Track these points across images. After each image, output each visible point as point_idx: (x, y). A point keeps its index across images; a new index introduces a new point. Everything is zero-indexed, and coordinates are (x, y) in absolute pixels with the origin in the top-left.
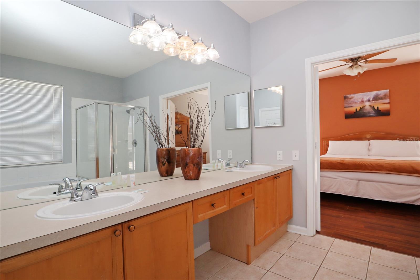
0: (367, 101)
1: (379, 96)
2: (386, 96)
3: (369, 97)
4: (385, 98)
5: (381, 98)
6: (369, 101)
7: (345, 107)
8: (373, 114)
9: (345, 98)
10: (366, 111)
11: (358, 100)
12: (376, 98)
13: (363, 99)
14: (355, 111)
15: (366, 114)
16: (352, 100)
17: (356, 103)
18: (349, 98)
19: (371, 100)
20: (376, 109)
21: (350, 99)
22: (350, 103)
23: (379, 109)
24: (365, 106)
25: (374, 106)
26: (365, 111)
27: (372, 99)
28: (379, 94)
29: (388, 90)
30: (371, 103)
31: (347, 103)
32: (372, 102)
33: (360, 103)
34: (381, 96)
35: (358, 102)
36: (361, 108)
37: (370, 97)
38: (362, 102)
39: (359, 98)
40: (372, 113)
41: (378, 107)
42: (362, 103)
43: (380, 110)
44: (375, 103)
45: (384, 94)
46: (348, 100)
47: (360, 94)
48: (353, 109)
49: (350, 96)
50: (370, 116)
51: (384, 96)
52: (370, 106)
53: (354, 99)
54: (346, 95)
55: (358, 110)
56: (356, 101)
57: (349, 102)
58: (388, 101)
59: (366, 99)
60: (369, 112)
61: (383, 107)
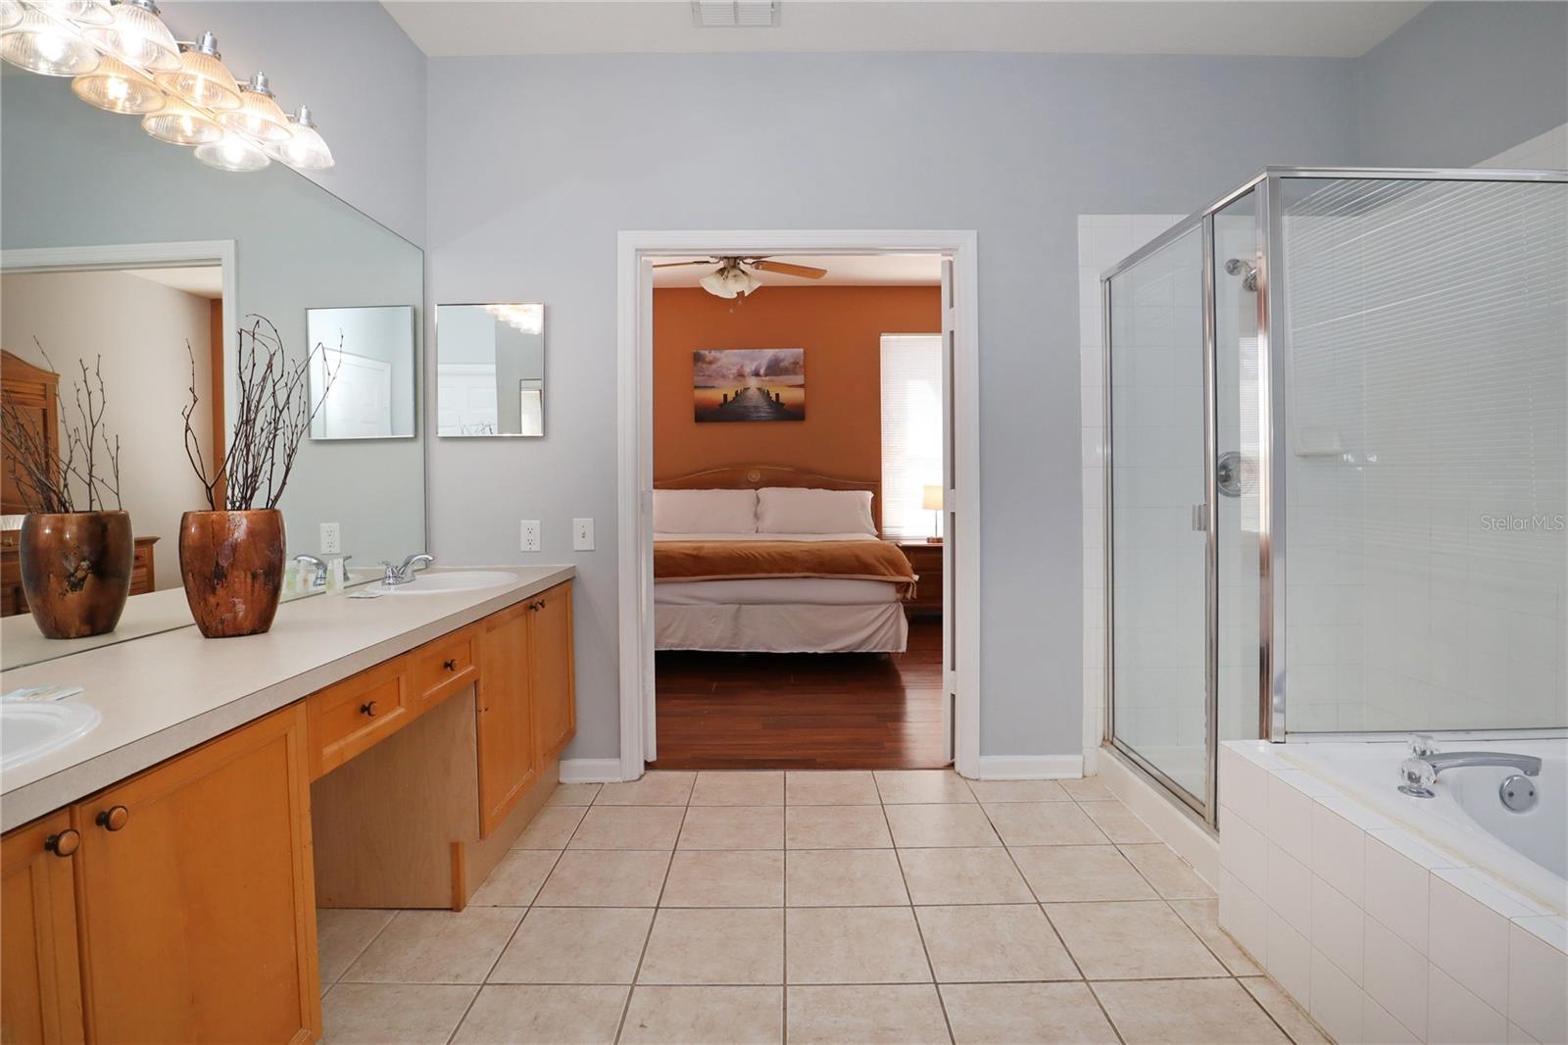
0: (753, 375)
1: (779, 363)
2: (798, 366)
3: (757, 363)
4: (795, 373)
5: (785, 371)
6: (757, 374)
7: (696, 387)
8: (767, 413)
9: (698, 358)
10: (749, 404)
11: (729, 369)
12: (775, 369)
13: (742, 367)
14: (723, 402)
15: (750, 412)
16: (714, 366)
17: (723, 376)
18: (707, 360)
19: (762, 371)
20: (774, 398)
21: (710, 363)
22: (710, 376)
23: (780, 401)
24: (746, 389)
25: (768, 391)
26: (746, 404)
27: (766, 370)
28: (781, 358)
29: (802, 350)
30: (764, 381)
31: (702, 374)
32: (764, 378)
33: (735, 378)
34: (785, 364)
35: (731, 376)
36: (737, 392)
37: (759, 364)
38: (741, 375)
39: (733, 365)
40: (765, 411)
41: (777, 395)
42: (740, 378)
43: (783, 404)
44: (771, 381)
45: (792, 360)
46: (704, 366)
47: (737, 351)
48: (715, 395)
49: (709, 355)
50: (759, 420)
51: (792, 366)
52: (759, 389)
53: (721, 366)
54: (699, 351)
55: (730, 399)
56: (725, 371)
57: (707, 373)
58: (800, 379)
59: (749, 368)
60: (756, 407)
61: (790, 395)
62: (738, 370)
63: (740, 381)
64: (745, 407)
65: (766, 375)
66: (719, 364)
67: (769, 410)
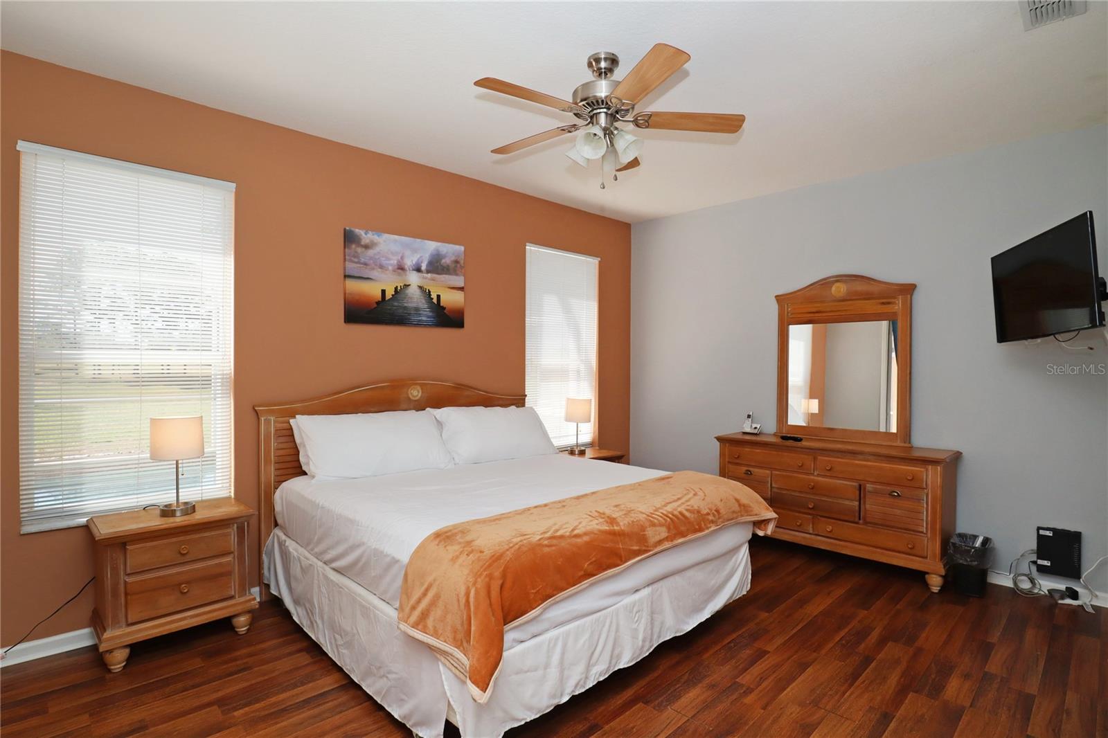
0: (413, 270)
1: (441, 260)
2: (458, 265)
3: (419, 256)
4: (455, 272)
5: (446, 270)
6: (418, 270)
7: (348, 276)
8: (428, 317)
9: (349, 238)
10: (410, 305)
11: (389, 259)
12: (436, 266)
13: (402, 258)
14: (380, 300)
15: (409, 314)
16: (371, 252)
17: (381, 267)
18: (363, 243)
19: (424, 267)
20: (435, 301)
21: (367, 247)
22: (366, 264)
23: (441, 305)
24: (406, 286)
25: (429, 292)
26: (406, 305)
27: (427, 266)
28: (444, 253)
29: (462, 248)
30: (424, 278)
31: (356, 260)
32: (426, 275)
33: (394, 271)
34: (446, 261)
35: (390, 268)
36: (396, 288)
37: (421, 257)
38: (401, 268)
39: (393, 254)
40: (426, 315)
41: (439, 297)
42: (400, 271)
43: (444, 308)
44: (433, 280)
45: (453, 258)
46: (359, 250)
47: (396, 237)
48: (372, 290)
49: (366, 237)
50: (419, 324)
51: (454, 265)
52: (420, 287)
53: (379, 253)
54: (353, 229)
55: (389, 296)
56: (384, 262)
57: (363, 260)
58: (459, 281)
59: (409, 262)
60: (417, 309)
61: (451, 299)
62: (399, 261)
63: (399, 274)
64: (405, 308)
65: (428, 272)
66: (377, 249)
67: (430, 314)
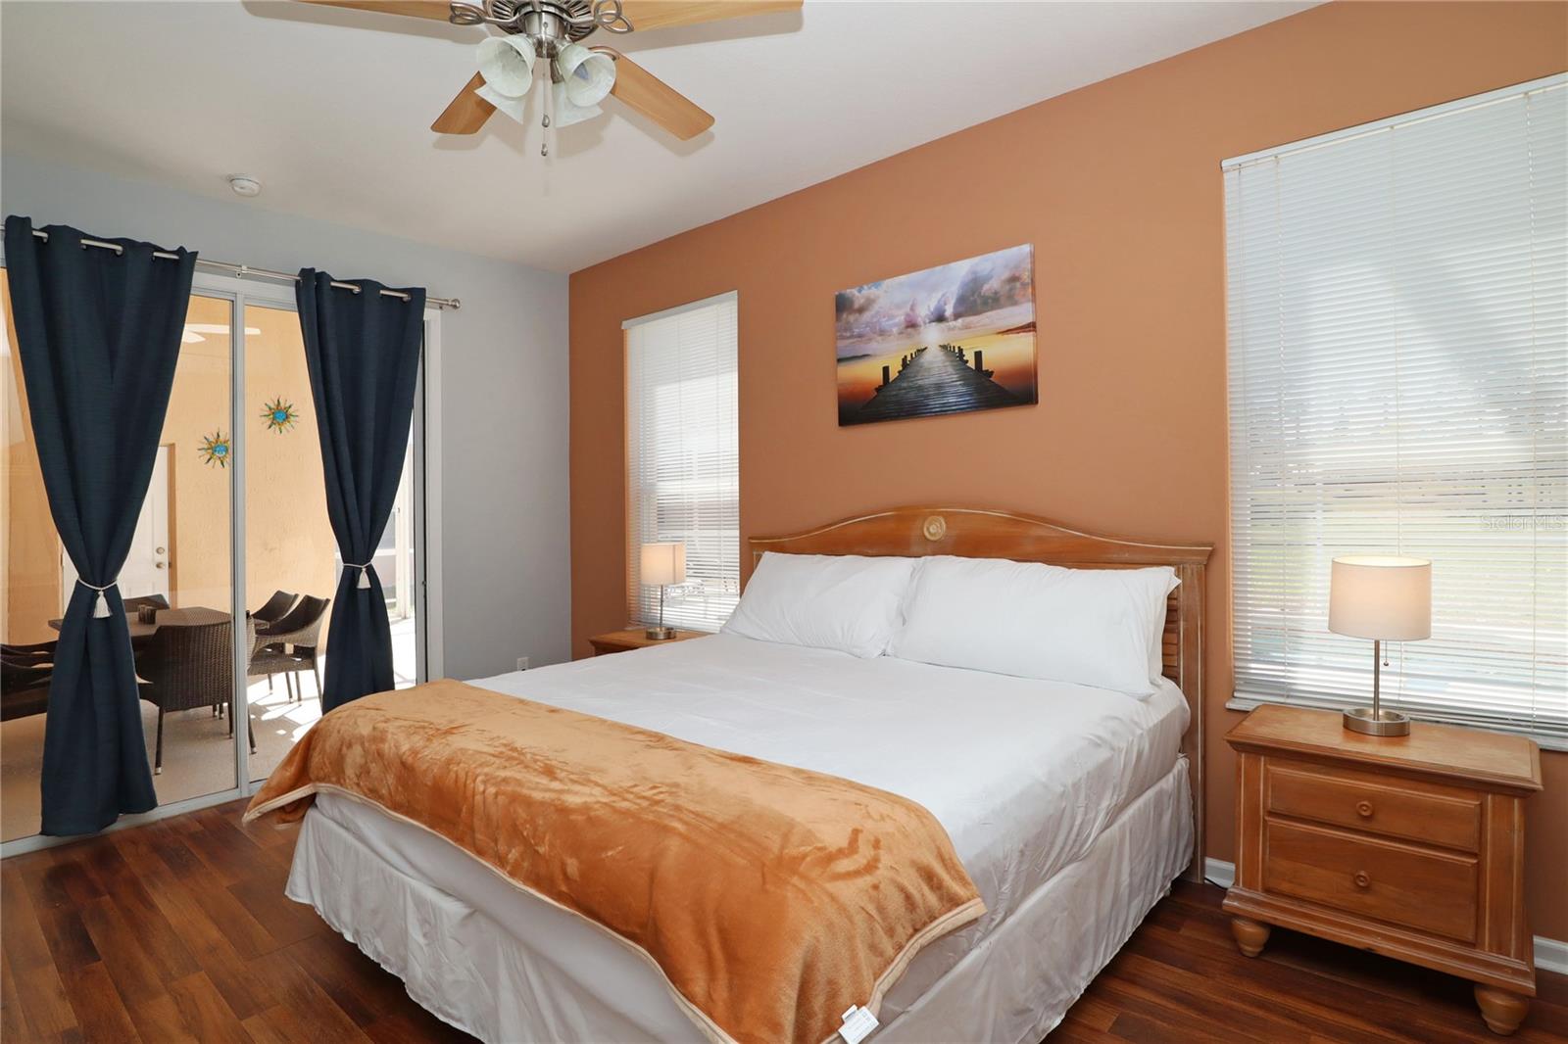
0: (932, 322)
1: (982, 286)
2: (1018, 285)
3: (939, 295)
4: (1012, 300)
5: (993, 302)
6: (940, 318)
7: (840, 360)
8: (961, 396)
9: (842, 305)
10: (927, 382)
11: (891, 317)
12: (974, 302)
13: (912, 308)
14: (882, 384)
15: (927, 397)
16: (867, 316)
17: (882, 333)
18: (857, 305)
19: (949, 311)
20: (972, 364)
21: (861, 310)
22: (860, 336)
23: (984, 369)
24: (920, 351)
25: (961, 350)
26: (920, 382)
27: (955, 307)
28: (985, 273)
29: (1026, 248)
30: (950, 329)
31: (848, 334)
32: (953, 324)
33: (901, 333)
34: (993, 285)
35: (895, 330)
36: (904, 360)
37: (943, 295)
38: (911, 325)
39: (898, 307)
40: (956, 391)
41: (978, 355)
42: (909, 330)
43: (989, 374)
44: (967, 327)
45: (1006, 275)
46: (852, 318)
47: (903, 278)
48: (869, 372)
49: (858, 295)
50: (944, 412)
51: (1007, 287)
52: (944, 347)
53: (878, 313)
54: (843, 292)
55: (893, 375)
56: (885, 323)
57: (856, 331)
58: (1023, 314)
59: (924, 311)
60: (939, 386)
61: (1003, 353)
62: (908, 315)
63: (909, 336)
64: (920, 388)
65: (957, 316)
66: (876, 307)
67: (963, 389)
